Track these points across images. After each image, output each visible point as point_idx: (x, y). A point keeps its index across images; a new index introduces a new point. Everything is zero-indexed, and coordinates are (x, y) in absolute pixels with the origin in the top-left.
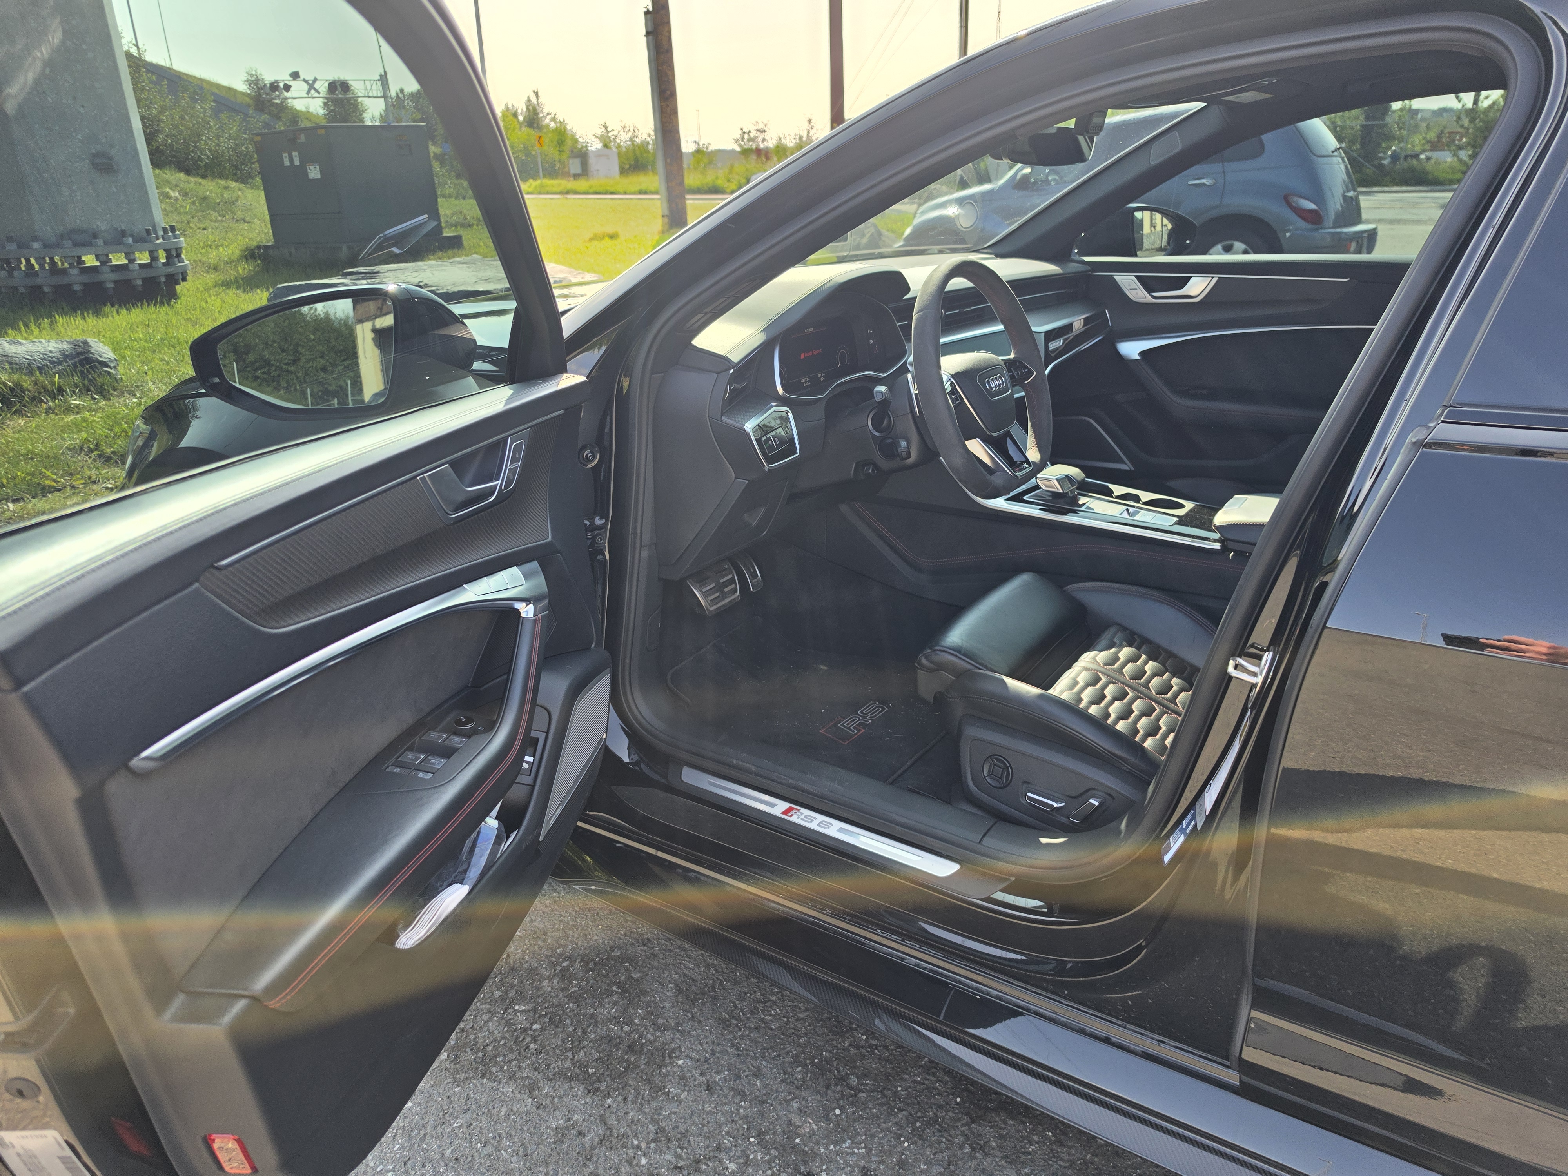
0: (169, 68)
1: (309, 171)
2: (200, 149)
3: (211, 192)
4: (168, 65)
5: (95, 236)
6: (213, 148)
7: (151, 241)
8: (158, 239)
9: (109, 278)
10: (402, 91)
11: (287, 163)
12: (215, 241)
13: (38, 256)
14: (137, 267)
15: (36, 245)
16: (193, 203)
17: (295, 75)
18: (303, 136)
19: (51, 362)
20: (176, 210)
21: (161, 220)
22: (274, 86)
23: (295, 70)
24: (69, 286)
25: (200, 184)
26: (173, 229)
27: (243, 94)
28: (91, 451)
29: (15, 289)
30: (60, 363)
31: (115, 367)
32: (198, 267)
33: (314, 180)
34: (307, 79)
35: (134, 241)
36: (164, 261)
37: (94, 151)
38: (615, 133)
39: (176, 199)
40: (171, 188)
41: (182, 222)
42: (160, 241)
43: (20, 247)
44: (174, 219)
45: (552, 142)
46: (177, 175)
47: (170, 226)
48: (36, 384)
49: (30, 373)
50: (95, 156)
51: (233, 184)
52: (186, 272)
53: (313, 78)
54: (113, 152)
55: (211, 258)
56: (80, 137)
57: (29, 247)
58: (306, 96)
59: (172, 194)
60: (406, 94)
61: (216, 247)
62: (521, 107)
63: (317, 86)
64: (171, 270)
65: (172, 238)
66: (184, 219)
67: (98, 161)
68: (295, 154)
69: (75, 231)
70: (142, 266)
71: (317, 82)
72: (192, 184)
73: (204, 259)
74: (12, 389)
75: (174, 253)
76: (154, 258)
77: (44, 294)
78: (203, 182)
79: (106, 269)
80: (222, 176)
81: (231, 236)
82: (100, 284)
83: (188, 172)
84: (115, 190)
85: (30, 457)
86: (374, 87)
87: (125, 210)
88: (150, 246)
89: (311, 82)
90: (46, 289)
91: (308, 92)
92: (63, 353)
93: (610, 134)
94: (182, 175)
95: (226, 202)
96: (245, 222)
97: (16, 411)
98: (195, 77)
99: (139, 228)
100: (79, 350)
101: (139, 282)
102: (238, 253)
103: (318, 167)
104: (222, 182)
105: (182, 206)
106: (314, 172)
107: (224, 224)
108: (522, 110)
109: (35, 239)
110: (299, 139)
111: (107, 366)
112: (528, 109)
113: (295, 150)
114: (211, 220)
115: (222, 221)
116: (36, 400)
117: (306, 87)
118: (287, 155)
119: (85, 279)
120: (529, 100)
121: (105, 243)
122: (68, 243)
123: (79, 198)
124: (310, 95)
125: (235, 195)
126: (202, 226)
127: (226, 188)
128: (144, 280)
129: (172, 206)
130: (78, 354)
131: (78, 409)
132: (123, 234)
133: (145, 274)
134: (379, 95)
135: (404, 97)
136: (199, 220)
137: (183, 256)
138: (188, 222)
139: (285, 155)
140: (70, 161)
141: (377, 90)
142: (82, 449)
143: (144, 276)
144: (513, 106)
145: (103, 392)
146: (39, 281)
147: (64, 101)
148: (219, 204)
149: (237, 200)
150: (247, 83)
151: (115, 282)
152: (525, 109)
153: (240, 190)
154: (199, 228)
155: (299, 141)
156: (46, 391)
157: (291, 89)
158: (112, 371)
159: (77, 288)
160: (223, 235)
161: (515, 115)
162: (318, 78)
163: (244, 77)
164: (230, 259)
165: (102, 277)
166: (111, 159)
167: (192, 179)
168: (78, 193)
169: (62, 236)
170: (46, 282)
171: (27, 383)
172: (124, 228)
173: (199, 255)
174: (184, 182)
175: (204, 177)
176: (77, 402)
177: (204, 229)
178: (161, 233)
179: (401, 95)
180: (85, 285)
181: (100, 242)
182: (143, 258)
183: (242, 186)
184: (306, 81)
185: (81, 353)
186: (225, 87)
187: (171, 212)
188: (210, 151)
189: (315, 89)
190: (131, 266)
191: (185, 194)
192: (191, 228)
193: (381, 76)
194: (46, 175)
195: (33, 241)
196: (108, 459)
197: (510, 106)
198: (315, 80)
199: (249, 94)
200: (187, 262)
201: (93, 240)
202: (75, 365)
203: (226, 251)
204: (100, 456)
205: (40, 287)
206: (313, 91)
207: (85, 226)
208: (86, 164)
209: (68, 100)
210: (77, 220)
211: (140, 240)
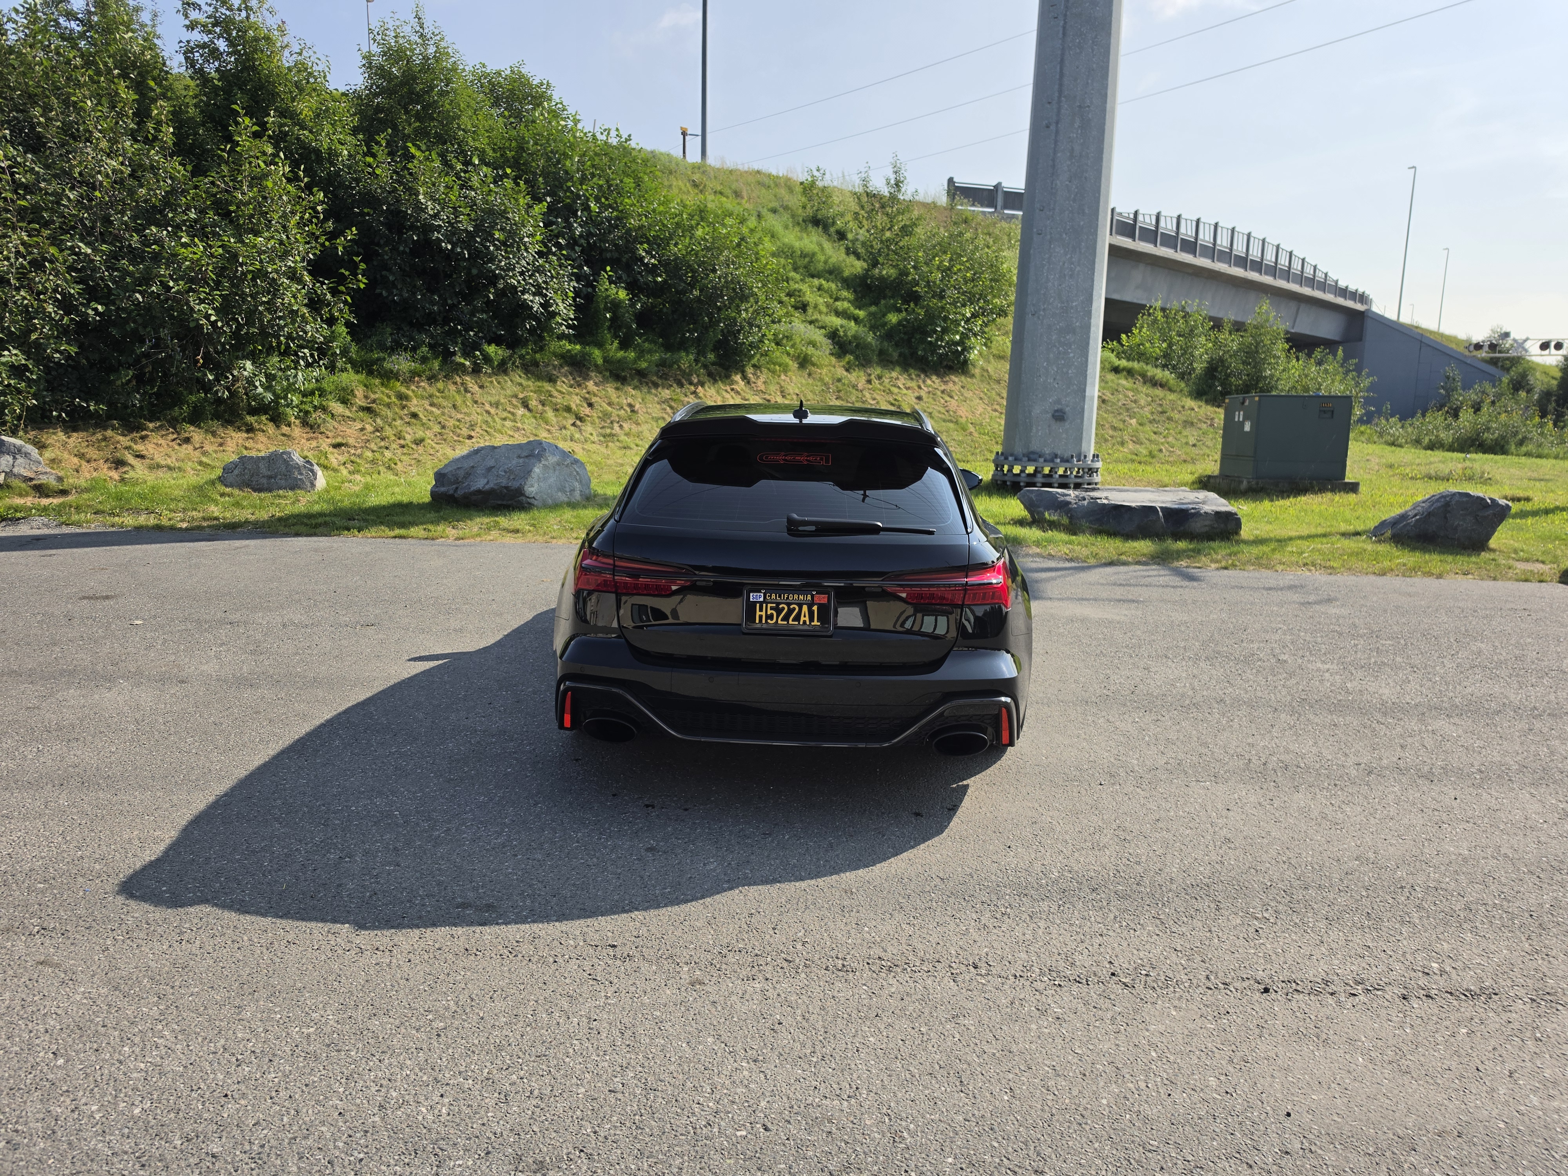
1: (1245, 425)
5: (1041, 456)
7: (1071, 462)
8: (1077, 461)
13: (1009, 465)
15: (1011, 459)
18: (1248, 401)
26: (1097, 456)
33: (1247, 432)
35: (1060, 461)
37: (1056, 409)
50: (1056, 411)
54: (1067, 409)
56: (1051, 401)
57: (1007, 459)
67: (1057, 414)
68: (1242, 413)
69: (1033, 453)
76: (1070, 472)
79: (1039, 475)
84: (1060, 431)
87: (1064, 443)
88: (1068, 465)
99: (1067, 455)
101: (1057, 485)
103: (1250, 423)
106: (1247, 427)
109: (1012, 455)
113: (1242, 411)
118: (1237, 413)
121: (1044, 461)
122: (1025, 459)
123: (1040, 434)
128: (1059, 484)
132: (1058, 456)
140: (1042, 414)
155: (1245, 404)
159: (1008, 483)
166: (1064, 413)
168: (1041, 431)
169: (1024, 455)
181: (1041, 460)
194: (1028, 420)
195: (1010, 456)
201: (1039, 459)
207: (1038, 450)
208: (1049, 416)
209: (1050, 380)
210: (1035, 446)
211: (1065, 460)
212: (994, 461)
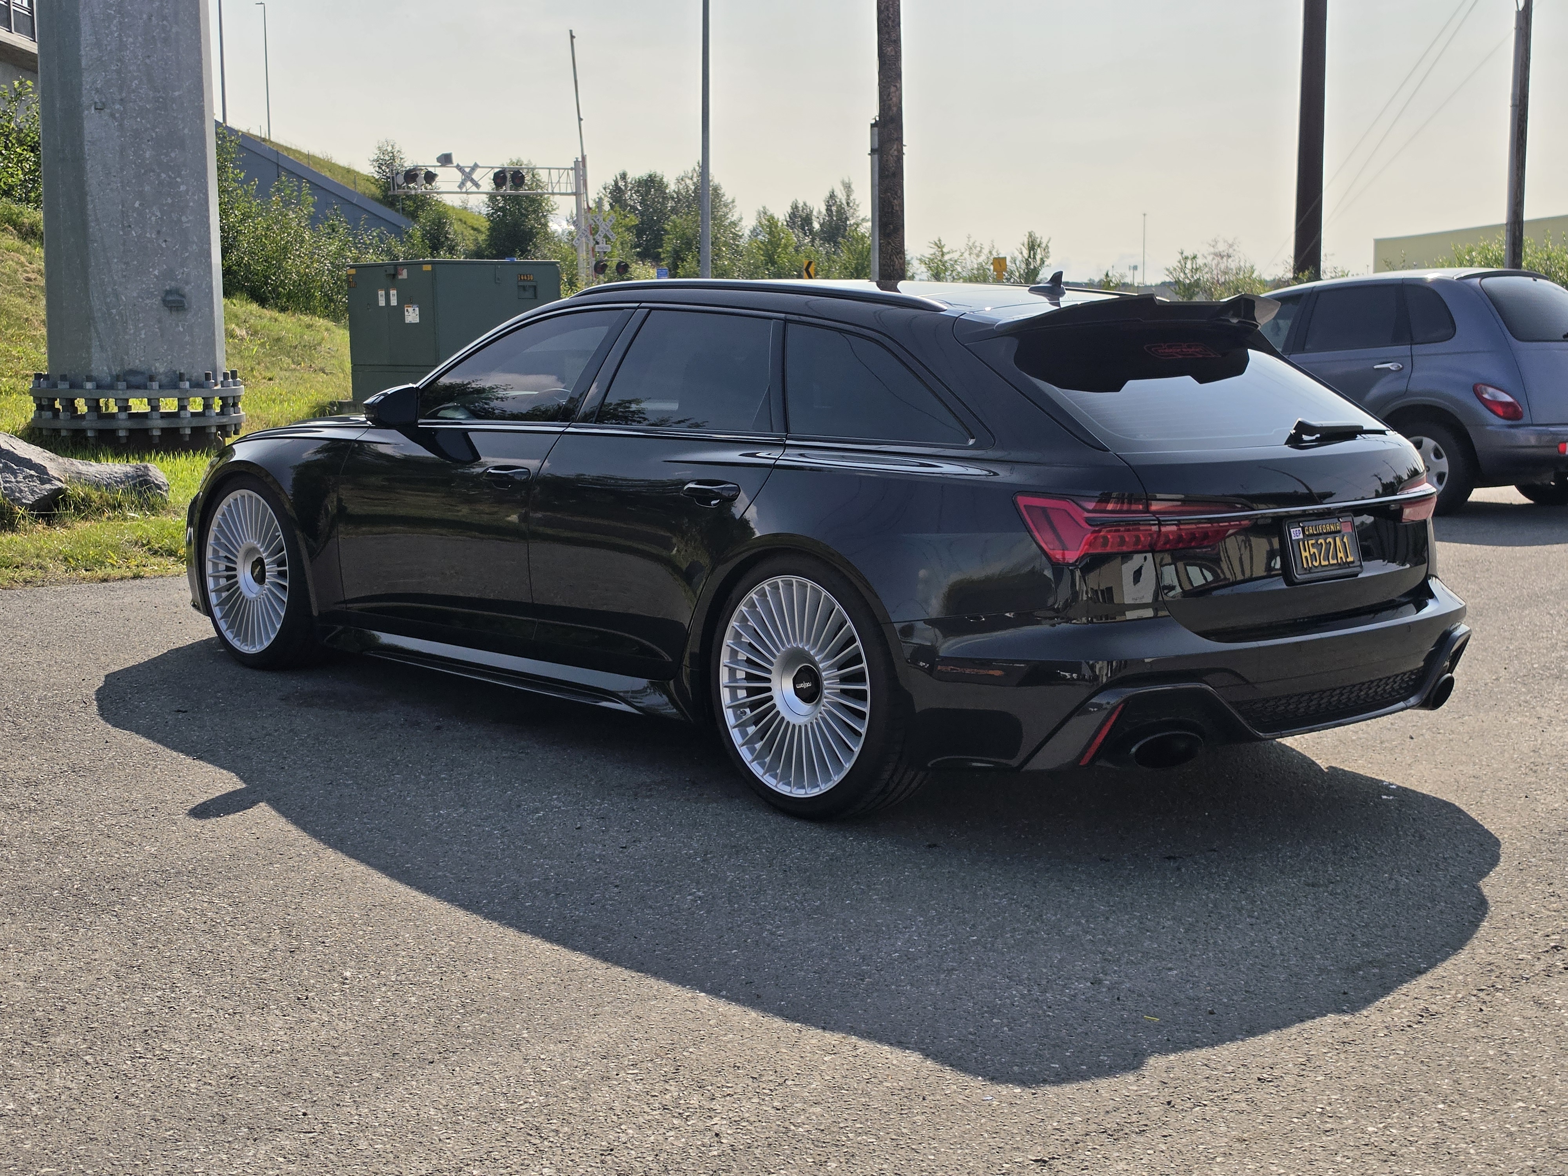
0: (264, 140)
1: (406, 313)
2: (285, 272)
3: (288, 331)
4: (264, 134)
5: (152, 378)
6: (302, 271)
7: (209, 388)
8: (216, 385)
9: (157, 425)
10: (624, 176)
11: (382, 303)
12: (281, 394)
13: (89, 397)
14: (189, 415)
15: (89, 385)
16: (263, 345)
17: (446, 160)
18: (405, 272)
19: (116, 482)
20: (239, 353)
21: (223, 365)
22: (411, 175)
23: (446, 151)
24: (114, 431)
25: (276, 320)
26: (234, 374)
27: (367, 179)
28: (143, 545)
29: (57, 431)
30: (122, 482)
31: (166, 491)
32: (254, 424)
33: (411, 324)
34: (461, 165)
35: (191, 386)
36: (218, 410)
37: (168, 288)
38: (955, 256)
39: (242, 339)
40: (237, 325)
41: (244, 369)
42: (219, 387)
43: (72, 386)
44: (235, 364)
45: (846, 268)
46: (249, 307)
47: (232, 372)
48: (101, 497)
49: (98, 487)
50: (168, 293)
51: (320, 322)
52: (240, 424)
53: (472, 165)
54: (187, 289)
55: (272, 414)
56: (156, 272)
57: (81, 387)
58: (459, 190)
59: (238, 332)
60: (629, 181)
61: (281, 402)
62: (818, 207)
63: (475, 176)
64: (224, 420)
65: (231, 384)
66: (248, 365)
67: (170, 298)
68: (393, 292)
69: (134, 372)
70: (194, 415)
71: (479, 170)
72: (266, 320)
73: (264, 415)
74: (83, 500)
75: (231, 402)
76: (207, 406)
77: (87, 438)
78: (281, 317)
79: (155, 415)
80: (309, 309)
81: (302, 390)
82: (146, 431)
83: (262, 301)
84: (182, 330)
85: (97, 545)
86: (564, 179)
87: (187, 351)
88: (206, 393)
89: (467, 170)
90: (90, 434)
91: (462, 184)
92: (126, 475)
93: (946, 258)
94: (254, 307)
95: (305, 346)
96: (324, 372)
97: (83, 518)
98: (300, 153)
99: (198, 373)
100: (140, 473)
101: (188, 431)
102: (306, 410)
103: (417, 309)
104: (306, 319)
105: (247, 348)
106: (412, 315)
107: (297, 374)
108: (820, 212)
109: (89, 379)
110: (401, 274)
111: (160, 489)
112: (829, 210)
113: (394, 288)
114: (281, 368)
115: (295, 369)
116: (100, 511)
117: (458, 176)
118: (383, 292)
119: (129, 424)
120: (832, 196)
121: (160, 387)
122: (122, 385)
123: (143, 336)
124: (464, 190)
125: (319, 337)
126: (269, 375)
127: (309, 326)
128: (192, 429)
129: (235, 348)
130: (139, 476)
131: (133, 518)
132: (181, 377)
133: (196, 422)
134: (569, 191)
135: (626, 186)
136: (267, 368)
137: (240, 406)
138: (252, 370)
139: (381, 293)
140: (142, 298)
141: (567, 183)
142: (136, 543)
143: (194, 425)
144: (805, 204)
145: (152, 508)
146: (84, 424)
147: (148, 235)
148: (296, 347)
149: (320, 344)
150: (375, 164)
151: (163, 430)
152: (824, 211)
153: (327, 330)
154: (264, 378)
155: (400, 277)
156: (109, 505)
157: (437, 179)
158: (164, 494)
159: (122, 433)
160: (293, 387)
161: (807, 220)
162: (480, 164)
163: (374, 154)
164: (294, 416)
165: (151, 424)
166: (183, 296)
167: (267, 313)
168: (143, 332)
169: (118, 378)
170: (90, 426)
171: (95, 495)
172: (182, 371)
173: (258, 411)
174: (256, 317)
175: (283, 310)
176: (133, 515)
177: (270, 379)
178: (220, 378)
179: (621, 184)
180: (130, 431)
181: (155, 385)
182: (196, 405)
183: (331, 324)
184: (458, 167)
185: (141, 476)
186: (343, 168)
187: (233, 355)
188: (298, 273)
189: (472, 181)
190: (182, 413)
191: (255, 333)
192: (254, 377)
193: (576, 162)
194: (114, 311)
195: (87, 381)
196: (155, 553)
197: (800, 205)
198: (475, 167)
199: (377, 180)
200: (242, 413)
201: (148, 383)
202: (135, 485)
203: (292, 407)
204: (149, 549)
205: (84, 431)
206: (469, 184)
207: (143, 367)
208: (157, 301)
209: (151, 235)
210: (136, 360)
211: (197, 385)
212: (32, 392)
